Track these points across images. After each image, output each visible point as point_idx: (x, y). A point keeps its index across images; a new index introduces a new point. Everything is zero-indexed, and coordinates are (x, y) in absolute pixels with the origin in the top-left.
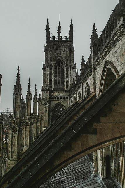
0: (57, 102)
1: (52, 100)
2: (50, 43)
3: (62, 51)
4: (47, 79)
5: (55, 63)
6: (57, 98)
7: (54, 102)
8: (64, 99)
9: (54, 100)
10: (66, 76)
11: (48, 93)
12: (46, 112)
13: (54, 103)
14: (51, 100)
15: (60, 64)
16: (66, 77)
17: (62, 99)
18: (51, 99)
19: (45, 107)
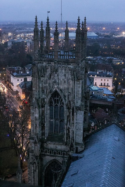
0: (52, 158)
1: (45, 155)
2: (41, 63)
3: (62, 78)
4: (36, 125)
5: (49, 97)
6: (53, 153)
7: (47, 157)
8: (62, 156)
9: (48, 155)
10: (67, 121)
11: (37, 146)
12: (35, 172)
13: (48, 159)
14: (43, 155)
15: (59, 99)
16: (67, 123)
17: (59, 154)
18: (43, 153)
19: (34, 167)
